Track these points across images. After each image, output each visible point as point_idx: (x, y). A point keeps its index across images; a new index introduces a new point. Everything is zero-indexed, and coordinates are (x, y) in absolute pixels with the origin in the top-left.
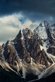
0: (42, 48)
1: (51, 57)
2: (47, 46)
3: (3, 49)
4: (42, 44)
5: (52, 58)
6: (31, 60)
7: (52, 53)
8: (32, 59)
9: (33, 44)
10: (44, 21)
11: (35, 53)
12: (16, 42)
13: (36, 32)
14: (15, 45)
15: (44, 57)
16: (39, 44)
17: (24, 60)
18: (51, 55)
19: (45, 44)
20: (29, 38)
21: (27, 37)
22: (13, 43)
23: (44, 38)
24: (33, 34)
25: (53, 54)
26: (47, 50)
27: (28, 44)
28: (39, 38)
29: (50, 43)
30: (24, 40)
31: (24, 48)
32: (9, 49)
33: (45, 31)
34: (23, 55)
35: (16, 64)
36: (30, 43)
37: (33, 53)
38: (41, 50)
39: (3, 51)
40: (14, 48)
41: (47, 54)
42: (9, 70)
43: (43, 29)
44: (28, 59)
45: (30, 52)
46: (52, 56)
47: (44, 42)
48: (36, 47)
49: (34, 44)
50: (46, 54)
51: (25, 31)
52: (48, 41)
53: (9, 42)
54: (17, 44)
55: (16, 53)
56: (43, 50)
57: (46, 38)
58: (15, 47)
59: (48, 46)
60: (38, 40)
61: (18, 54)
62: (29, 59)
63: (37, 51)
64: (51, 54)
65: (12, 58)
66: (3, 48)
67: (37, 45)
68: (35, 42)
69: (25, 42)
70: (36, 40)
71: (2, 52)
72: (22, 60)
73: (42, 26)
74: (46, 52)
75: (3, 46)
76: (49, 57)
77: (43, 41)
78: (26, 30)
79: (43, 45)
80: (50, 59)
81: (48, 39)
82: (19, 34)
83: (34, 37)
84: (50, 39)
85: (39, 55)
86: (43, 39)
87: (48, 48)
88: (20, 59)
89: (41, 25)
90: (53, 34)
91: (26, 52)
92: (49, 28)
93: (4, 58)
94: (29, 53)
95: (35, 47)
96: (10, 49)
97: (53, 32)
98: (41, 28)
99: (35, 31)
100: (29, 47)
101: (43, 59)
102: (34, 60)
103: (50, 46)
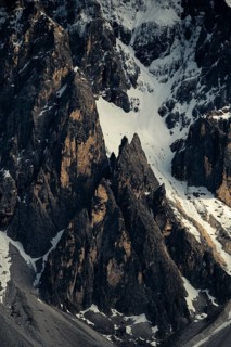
0: (114, 126)
1: (210, 231)
2: (171, 105)
4: (116, 83)
7: (223, 190)
9: (21, 81)
15: (138, 233)
16: (81, 80)
19: (150, 90)
23: (141, 17)
26: (175, 147)
28: (85, 18)
29: (209, 79)
38: (112, 147)
41: (174, 193)
47: (146, 63)
48: (52, 121)
49: (38, 84)
50: (160, 191)
52: (190, 51)
56: (130, 146)
59: (179, 108)
60: (76, 44)
63: (66, 162)
64: (214, 191)
68: (39, 66)
74: (163, 178)
76: (193, 230)
77: (128, 50)
79: (131, 93)
80: (208, 255)
81: (188, 35)
84: (208, 26)
85: (90, 202)
86: (128, 24)
87: (181, 133)
95: (39, 114)
101: (127, 246)
102: (27, 258)
103: (202, 110)
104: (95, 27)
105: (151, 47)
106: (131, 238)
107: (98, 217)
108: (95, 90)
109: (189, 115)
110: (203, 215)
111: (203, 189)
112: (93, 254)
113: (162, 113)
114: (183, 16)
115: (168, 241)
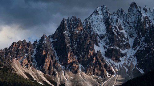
0: (96, 49)
1: (110, 64)
3: (36, 49)
4: (97, 42)
5: (112, 65)
6: (78, 67)
8: (80, 66)
9: (83, 42)
10: (101, 7)
11: (86, 56)
12: (56, 39)
13: (89, 23)
14: (54, 42)
15: (100, 64)
16: (91, 42)
17: (67, 68)
18: (110, 60)
19: (102, 43)
20: (77, 32)
21: (74, 31)
22: (52, 40)
24: (84, 26)
25: (115, 59)
26: (105, 52)
27: (76, 42)
28: (92, 33)
29: (110, 42)
30: (69, 36)
31: (68, 48)
32: (44, 49)
33: (103, 23)
34: (67, 59)
35: (54, 74)
36: (78, 40)
37: (83, 57)
38: (96, 52)
39: (35, 52)
40: (52, 47)
41: (105, 58)
42: (44, 82)
43: (99, 18)
44: (75, 66)
45: (78, 56)
46: (113, 62)
47: (101, 39)
48: (87, 48)
49: (85, 42)
50: (103, 58)
51: (71, 22)
52: (107, 38)
53: (45, 39)
54: (57, 41)
55: (55, 56)
56: (99, 52)
57: (104, 33)
58: (54, 47)
59: (106, 46)
60: (91, 37)
61: (58, 57)
62: (77, 66)
63: (89, 54)
64: (111, 58)
65: (48, 64)
66: (35, 47)
67: (90, 44)
68: (86, 40)
69: (71, 39)
70: (87, 37)
71: (34, 54)
72: (64, 67)
73: (98, 14)
74: (103, 56)
75: (34, 44)
76: (108, 64)
77: (99, 38)
78: (73, 20)
79: (99, 44)
80: (110, 67)
81: (107, 35)
82: (61, 25)
83: (84, 32)
84: (110, 34)
85: (93, 60)
86: (99, 34)
87: (106, 50)
88: (61, 66)
89: (97, 12)
90: (115, 27)
91: (71, 55)
92: (109, 17)
93: (36, 64)
94: (75, 56)
95: (85, 47)
96: (46, 49)
97: (115, 23)
98: (97, 16)
99: (87, 22)
100: (76, 47)
101: (98, 66)
102: (83, 68)
103: (109, 46)
104: (94, 34)
105: (102, 37)
106: (99, 65)
107: (94, 62)
108: (94, 43)
109: (107, 47)
110: (109, 62)
111: (109, 58)
112: (93, 67)
113: (103, 47)
114: (107, 33)
115: (104, 65)
